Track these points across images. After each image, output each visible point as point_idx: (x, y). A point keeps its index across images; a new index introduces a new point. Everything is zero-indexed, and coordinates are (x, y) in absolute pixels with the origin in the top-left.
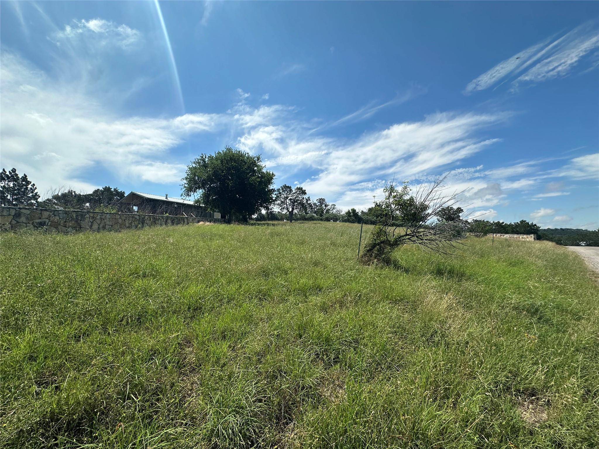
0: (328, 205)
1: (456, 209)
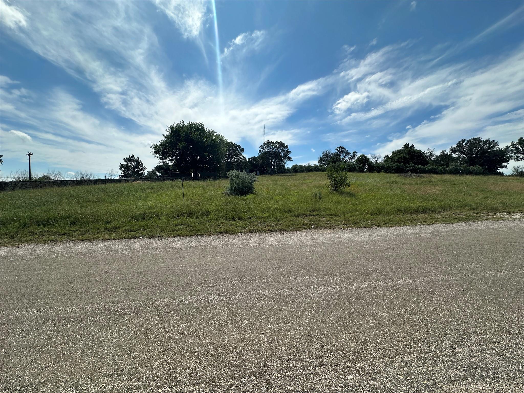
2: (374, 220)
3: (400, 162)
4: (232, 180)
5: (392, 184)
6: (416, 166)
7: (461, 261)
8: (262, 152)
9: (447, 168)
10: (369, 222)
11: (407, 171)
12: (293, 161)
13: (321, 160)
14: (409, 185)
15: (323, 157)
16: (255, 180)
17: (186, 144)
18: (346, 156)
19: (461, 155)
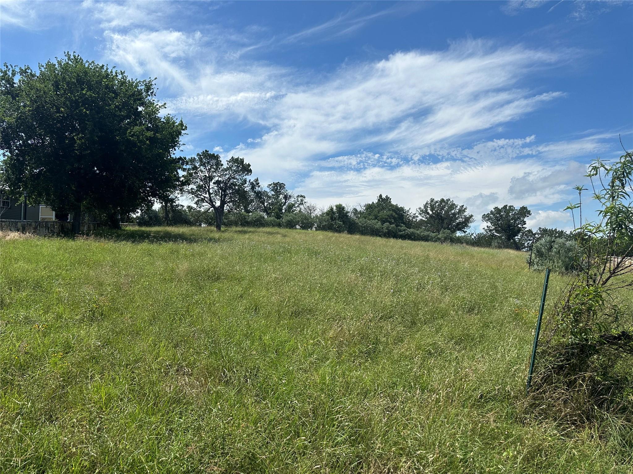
0: (290, 196)
1: (520, 210)
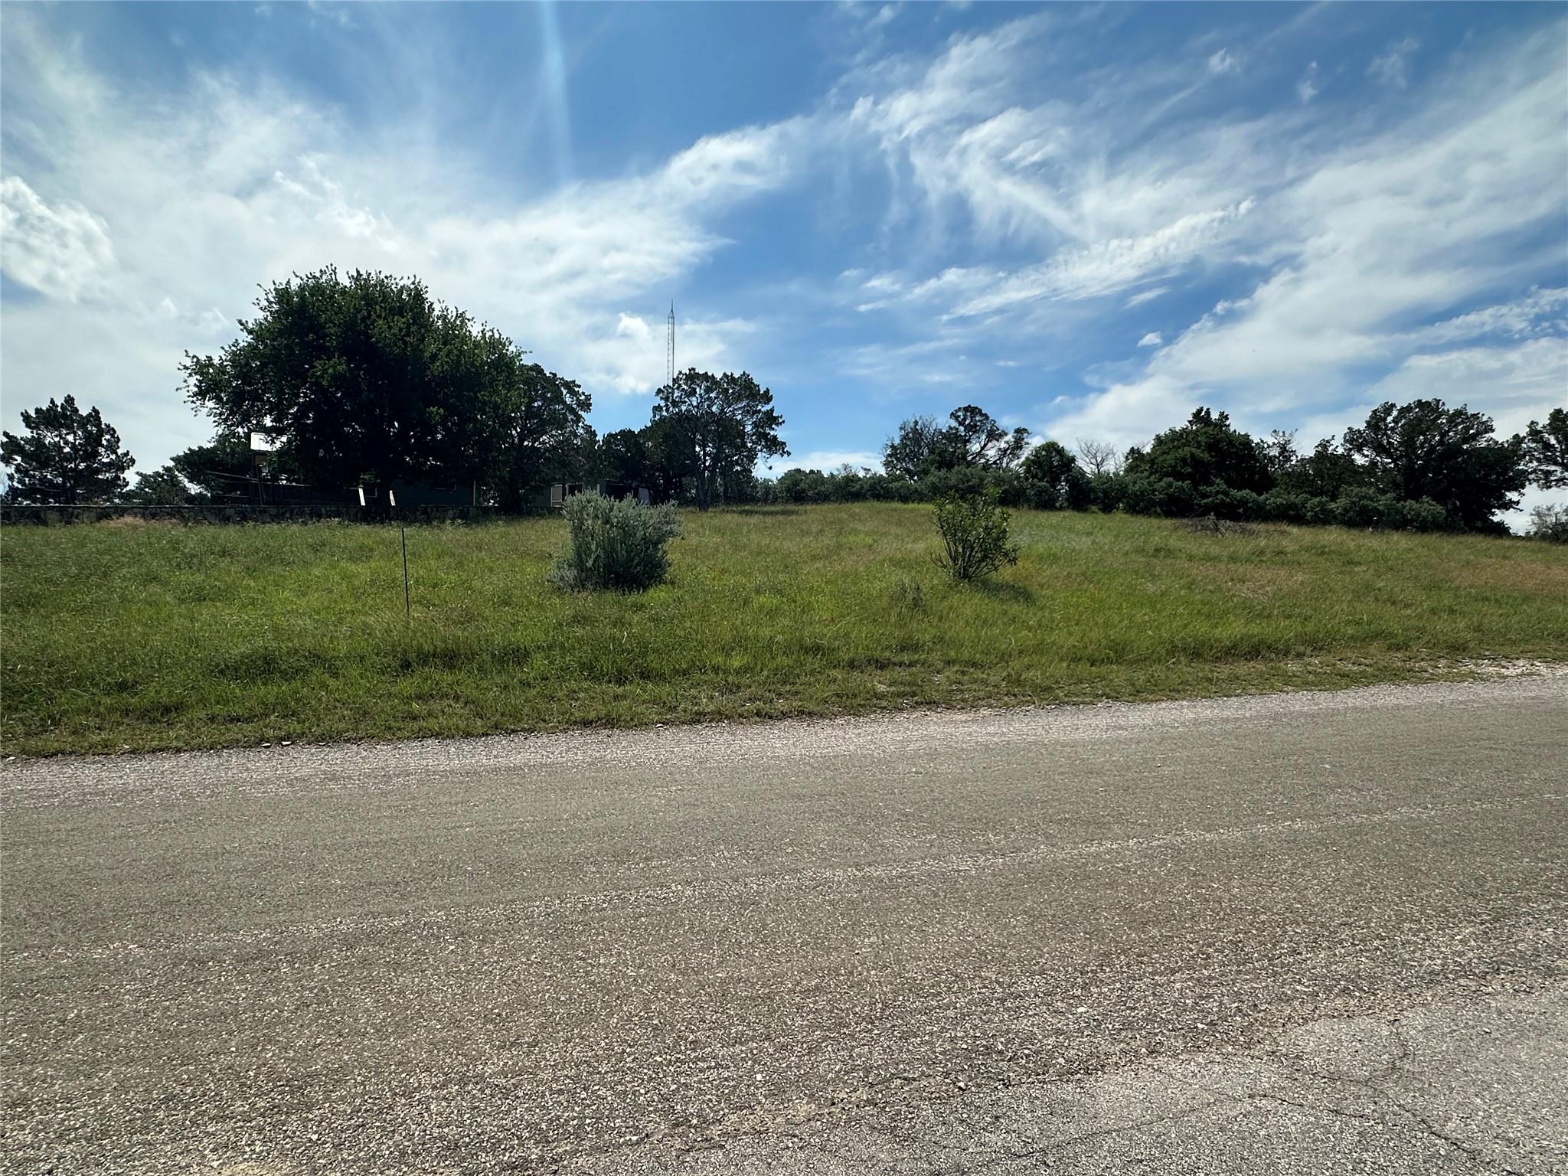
2: (1101, 681)
3: (1179, 476)
4: (578, 530)
5: (1152, 556)
6: (1234, 492)
7: (1339, 788)
8: (665, 413)
9: (1333, 505)
10: (1084, 686)
11: (1204, 511)
12: (789, 454)
13: (895, 455)
14: (1209, 564)
15: (904, 445)
16: (671, 533)
17: (348, 365)
18: (990, 445)
19: (1378, 458)
